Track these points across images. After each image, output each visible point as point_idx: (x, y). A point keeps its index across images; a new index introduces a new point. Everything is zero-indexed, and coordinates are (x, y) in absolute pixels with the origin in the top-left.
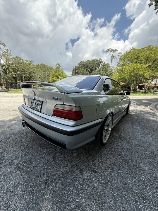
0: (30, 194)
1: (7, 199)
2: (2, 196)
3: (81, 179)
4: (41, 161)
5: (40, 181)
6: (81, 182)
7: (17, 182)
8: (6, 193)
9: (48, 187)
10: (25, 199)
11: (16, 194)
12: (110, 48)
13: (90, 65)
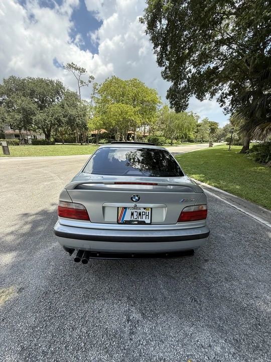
0: (199, 321)
1: (192, 346)
2: (184, 350)
3: (208, 274)
4: (160, 289)
5: (190, 304)
6: (212, 276)
7: (175, 327)
8: (182, 345)
9: (201, 301)
10: (203, 327)
11: (191, 334)
12: (73, 64)
13: (38, 90)
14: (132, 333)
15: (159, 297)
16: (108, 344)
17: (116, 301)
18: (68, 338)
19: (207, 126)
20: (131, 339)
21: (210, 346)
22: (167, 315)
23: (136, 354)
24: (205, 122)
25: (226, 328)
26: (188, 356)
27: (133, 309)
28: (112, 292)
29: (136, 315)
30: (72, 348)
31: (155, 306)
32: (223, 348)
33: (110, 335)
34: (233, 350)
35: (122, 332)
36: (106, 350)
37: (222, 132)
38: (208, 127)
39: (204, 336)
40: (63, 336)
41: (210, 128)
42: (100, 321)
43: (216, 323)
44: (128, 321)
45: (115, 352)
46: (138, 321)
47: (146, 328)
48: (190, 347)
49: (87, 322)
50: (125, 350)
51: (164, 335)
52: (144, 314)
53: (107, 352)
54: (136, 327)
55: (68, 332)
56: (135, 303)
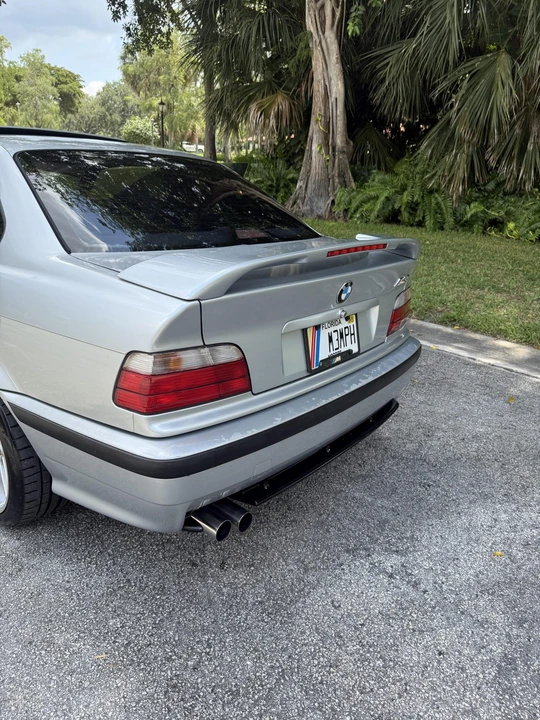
14: (416, 585)
15: (384, 514)
16: (408, 624)
17: (338, 572)
18: (349, 682)
19: (46, 82)
20: (425, 592)
21: (496, 520)
22: (423, 528)
23: (452, 598)
24: (31, 64)
25: (486, 490)
26: (491, 547)
27: (376, 558)
28: (312, 565)
29: (392, 562)
30: (372, 682)
31: (396, 531)
32: (505, 512)
33: (396, 614)
34: (514, 507)
35: (404, 595)
36: (417, 633)
37: (99, 109)
38: (51, 88)
39: (482, 516)
40: (335, 690)
41: (55, 90)
42: (357, 615)
43: (474, 493)
44: (391, 576)
45: (429, 622)
46: (403, 566)
47: (422, 563)
48: (484, 538)
49: (341, 637)
50: (434, 608)
51: (448, 551)
52: (397, 551)
53: (422, 632)
54: (410, 574)
55: (336, 676)
56: (366, 549)
